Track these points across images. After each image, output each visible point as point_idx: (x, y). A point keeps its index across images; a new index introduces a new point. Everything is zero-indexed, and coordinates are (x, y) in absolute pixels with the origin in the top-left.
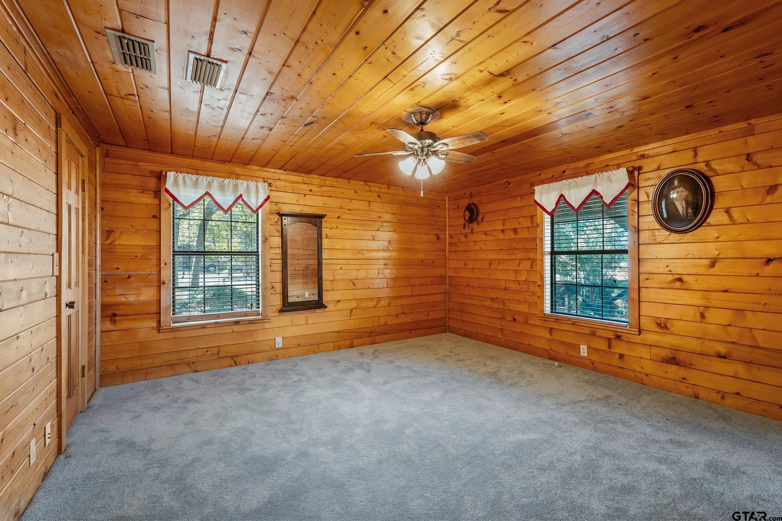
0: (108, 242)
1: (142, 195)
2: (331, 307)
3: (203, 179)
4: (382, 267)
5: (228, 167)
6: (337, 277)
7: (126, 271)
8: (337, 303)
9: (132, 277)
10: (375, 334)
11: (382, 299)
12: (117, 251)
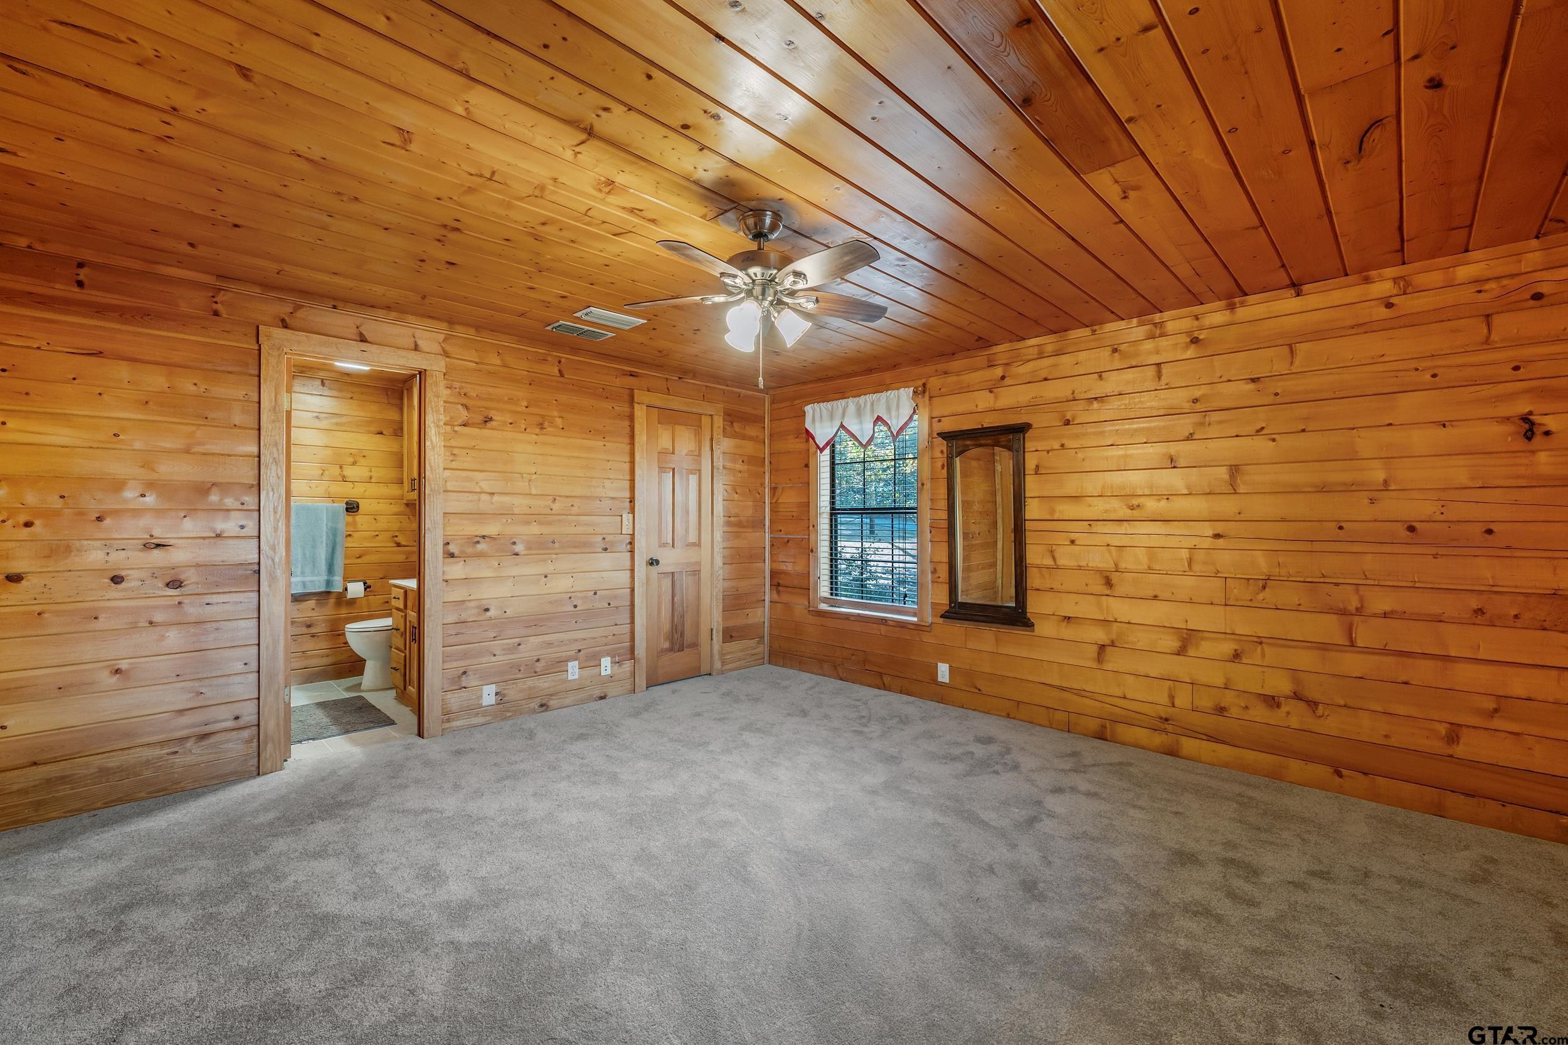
0: (774, 501)
1: (797, 440)
2: (1044, 628)
3: (837, 405)
4: (1208, 543)
5: (875, 377)
6: (1061, 562)
7: (786, 534)
8: (1063, 621)
9: (790, 542)
10: (1179, 730)
11: (1206, 635)
12: (781, 510)
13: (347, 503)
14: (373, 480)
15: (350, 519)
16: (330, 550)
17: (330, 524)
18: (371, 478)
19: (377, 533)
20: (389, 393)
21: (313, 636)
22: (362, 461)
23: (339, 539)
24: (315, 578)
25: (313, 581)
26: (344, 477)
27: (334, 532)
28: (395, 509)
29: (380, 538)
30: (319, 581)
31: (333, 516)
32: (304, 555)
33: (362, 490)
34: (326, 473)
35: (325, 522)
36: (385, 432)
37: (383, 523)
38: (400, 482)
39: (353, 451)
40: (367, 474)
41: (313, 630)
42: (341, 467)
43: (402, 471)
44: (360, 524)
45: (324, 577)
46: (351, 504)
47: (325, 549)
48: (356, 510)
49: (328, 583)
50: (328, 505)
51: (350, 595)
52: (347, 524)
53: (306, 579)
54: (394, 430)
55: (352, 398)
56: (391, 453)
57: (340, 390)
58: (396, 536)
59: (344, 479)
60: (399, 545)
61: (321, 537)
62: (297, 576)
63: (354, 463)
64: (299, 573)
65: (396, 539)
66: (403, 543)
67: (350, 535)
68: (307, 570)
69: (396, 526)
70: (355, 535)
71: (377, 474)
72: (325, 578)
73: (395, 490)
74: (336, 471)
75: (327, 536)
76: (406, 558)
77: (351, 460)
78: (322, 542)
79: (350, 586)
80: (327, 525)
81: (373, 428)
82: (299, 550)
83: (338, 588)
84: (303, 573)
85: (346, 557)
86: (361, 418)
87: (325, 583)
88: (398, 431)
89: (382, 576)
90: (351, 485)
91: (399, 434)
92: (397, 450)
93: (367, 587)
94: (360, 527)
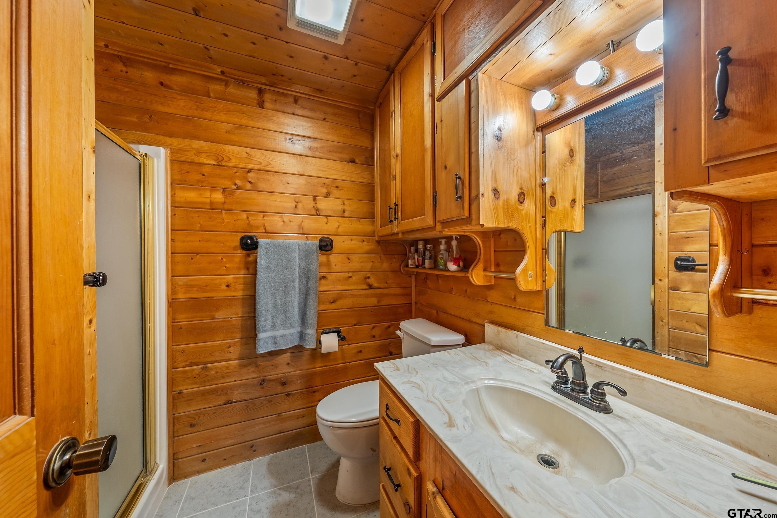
13: (321, 240)
14: (346, 214)
15: (323, 258)
16: (303, 297)
17: (303, 266)
18: (344, 211)
19: (350, 274)
20: (361, 116)
21: (288, 395)
22: (335, 193)
23: (312, 283)
24: (287, 332)
25: (285, 335)
26: (317, 210)
27: (306, 274)
28: (366, 247)
29: (354, 279)
30: (291, 334)
31: (306, 255)
32: (275, 303)
33: (336, 225)
34: (300, 205)
35: (297, 263)
36: (357, 160)
37: (356, 262)
38: (371, 216)
39: (326, 181)
40: (340, 207)
41: (289, 389)
42: (315, 199)
43: (374, 205)
44: (333, 264)
45: (295, 330)
46: (325, 241)
47: (297, 295)
48: (330, 247)
49: (302, 335)
50: (300, 242)
51: (325, 349)
52: (321, 265)
53: (278, 333)
54: (366, 157)
55: (325, 119)
56: (364, 184)
57: (313, 110)
58: (369, 278)
59: (318, 212)
60: (371, 287)
61: (293, 282)
62: (266, 331)
63: (328, 195)
64: (269, 327)
65: (368, 280)
66: (375, 285)
67: (324, 277)
68: (279, 322)
69: (369, 266)
70: (330, 276)
71: (350, 207)
72: (299, 329)
73: (365, 226)
74: (308, 203)
75: (300, 280)
76: (378, 302)
77: (324, 190)
78: (294, 287)
79: (324, 338)
80: (300, 266)
81: (345, 156)
82: (269, 298)
83: (311, 344)
84: (274, 326)
85: (320, 303)
86: (334, 143)
87: (298, 335)
88: (369, 162)
89: (355, 322)
90: (324, 219)
91: (370, 163)
92: (367, 181)
93: (341, 338)
94: (335, 268)
